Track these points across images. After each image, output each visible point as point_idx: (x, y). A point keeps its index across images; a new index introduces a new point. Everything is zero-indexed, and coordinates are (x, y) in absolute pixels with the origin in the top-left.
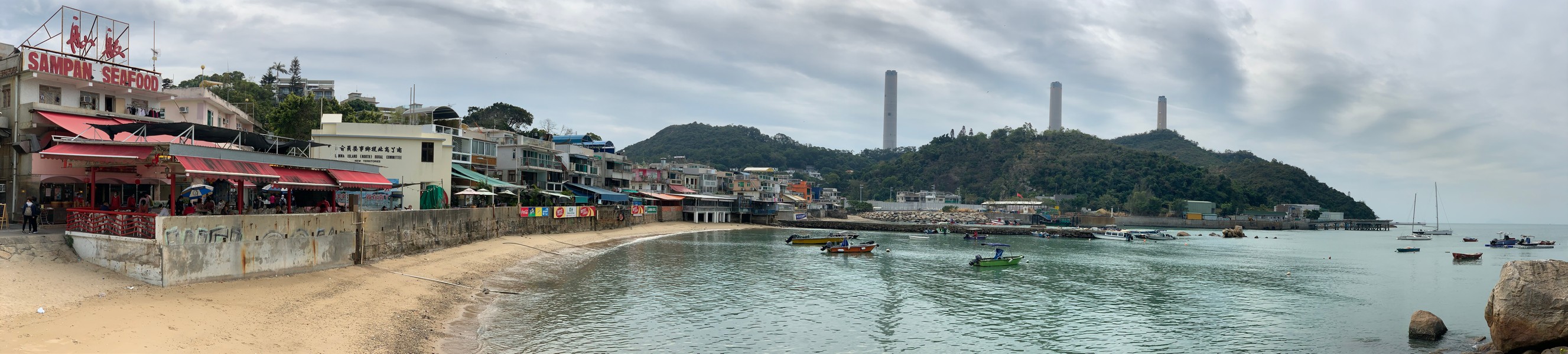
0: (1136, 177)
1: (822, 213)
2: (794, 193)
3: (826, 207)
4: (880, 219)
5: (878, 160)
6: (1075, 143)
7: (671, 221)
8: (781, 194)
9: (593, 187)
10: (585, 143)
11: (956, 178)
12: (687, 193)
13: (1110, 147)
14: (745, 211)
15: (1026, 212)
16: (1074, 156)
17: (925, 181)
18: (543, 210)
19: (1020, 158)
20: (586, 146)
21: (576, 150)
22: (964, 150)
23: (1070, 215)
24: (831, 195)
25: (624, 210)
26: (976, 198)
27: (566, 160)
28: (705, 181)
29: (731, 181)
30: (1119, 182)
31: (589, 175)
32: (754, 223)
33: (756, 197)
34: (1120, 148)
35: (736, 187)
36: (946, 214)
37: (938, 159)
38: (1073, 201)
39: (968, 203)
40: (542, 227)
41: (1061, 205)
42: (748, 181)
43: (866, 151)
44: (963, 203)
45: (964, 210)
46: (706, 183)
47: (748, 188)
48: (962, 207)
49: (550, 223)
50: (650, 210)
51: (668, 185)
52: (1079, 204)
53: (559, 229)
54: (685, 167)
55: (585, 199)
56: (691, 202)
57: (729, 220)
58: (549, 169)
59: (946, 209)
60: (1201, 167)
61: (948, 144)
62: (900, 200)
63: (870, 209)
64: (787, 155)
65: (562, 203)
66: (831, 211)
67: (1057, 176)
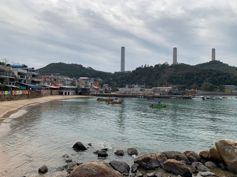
0: (204, 78)
1: (103, 92)
2: (95, 85)
3: (105, 90)
4: (121, 93)
5: (119, 75)
6: (182, 68)
7: (55, 95)
8: (91, 86)
9: (27, 83)
10: (24, 68)
11: (144, 81)
12: (60, 86)
13: (195, 68)
14: (80, 91)
15: (166, 91)
16: (182, 72)
17: (134, 81)
18: (8, 92)
19: (164, 74)
20: (24, 69)
21: (20, 70)
22: (146, 72)
23: (182, 91)
24: (106, 86)
25: (39, 92)
26: (150, 87)
27: (16, 74)
28: (66, 82)
29: (75, 82)
30: (199, 80)
31: (25, 80)
32: (83, 95)
33: (83, 87)
34: (198, 68)
35: (77, 83)
36: (141, 92)
37: (138, 74)
38: (182, 87)
39: (148, 88)
40: (8, 98)
41: (178, 88)
42: (81, 82)
43: (116, 72)
44: (146, 88)
45: (147, 90)
46: (67, 82)
47: (81, 84)
48: (146, 90)
49: (11, 96)
50: (48, 91)
51: (54, 83)
52: (185, 88)
53: (14, 99)
54: (60, 77)
55: (25, 88)
56: (62, 88)
57: (75, 94)
58: (9, 77)
59: (141, 90)
60: (230, 73)
61: (141, 70)
62: (127, 87)
63: (118, 90)
64: (91, 74)
65: (16, 89)
66: (106, 91)
67: (177, 79)
